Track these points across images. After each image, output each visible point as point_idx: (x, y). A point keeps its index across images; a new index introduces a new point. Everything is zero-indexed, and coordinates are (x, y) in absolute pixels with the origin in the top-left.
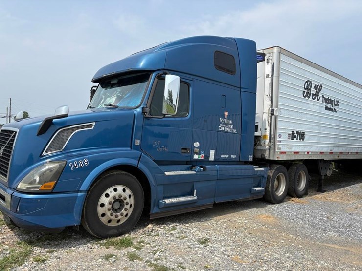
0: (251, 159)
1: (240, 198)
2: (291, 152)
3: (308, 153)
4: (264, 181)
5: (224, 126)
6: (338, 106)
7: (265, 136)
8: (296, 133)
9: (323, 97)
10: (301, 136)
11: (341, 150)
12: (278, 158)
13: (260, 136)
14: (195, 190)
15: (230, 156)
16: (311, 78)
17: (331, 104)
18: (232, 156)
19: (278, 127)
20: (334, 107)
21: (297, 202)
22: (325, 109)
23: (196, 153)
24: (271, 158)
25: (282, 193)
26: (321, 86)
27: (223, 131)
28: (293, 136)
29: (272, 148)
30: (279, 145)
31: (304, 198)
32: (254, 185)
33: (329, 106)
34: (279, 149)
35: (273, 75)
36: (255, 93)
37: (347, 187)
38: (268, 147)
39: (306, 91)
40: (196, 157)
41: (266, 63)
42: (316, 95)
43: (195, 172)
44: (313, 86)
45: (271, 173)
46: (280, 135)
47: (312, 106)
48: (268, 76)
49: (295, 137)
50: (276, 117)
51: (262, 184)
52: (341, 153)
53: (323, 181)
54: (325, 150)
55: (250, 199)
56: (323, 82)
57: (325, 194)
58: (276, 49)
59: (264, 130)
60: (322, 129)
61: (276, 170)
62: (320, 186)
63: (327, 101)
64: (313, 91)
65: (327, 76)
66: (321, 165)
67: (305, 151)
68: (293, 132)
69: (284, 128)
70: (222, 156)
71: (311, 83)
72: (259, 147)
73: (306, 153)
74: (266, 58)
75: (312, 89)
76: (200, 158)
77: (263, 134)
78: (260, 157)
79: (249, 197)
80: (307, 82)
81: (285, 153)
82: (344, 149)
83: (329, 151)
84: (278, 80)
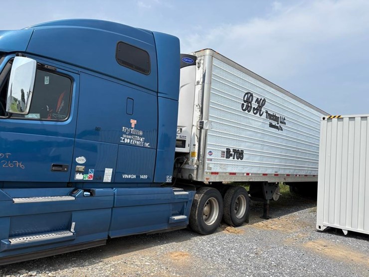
0: (169, 180)
1: (151, 230)
2: (226, 173)
3: (248, 174)
4: (188, 207)
5: (130, 137)
6: (285, 123)
7: (194, 153)
8: (232, 151)
9: (267, 112)
10: (239, 154)
11: (287, 172)
12: (207, 179)
13: (188, 154)
15: (138, 177)
16: (252, 90)
17: (276, 121)
18: (142, 177)
19: (208, 142)
20: (280, 124)
21: (232, 232)
22: (269, 126)
23: (80, 172)
24: (199, 180)
25: (214, 222)
26: (264, 100)
27: (127, 144)
28: (228, 154)
29: (201, 166)
30: (208, 164)
31: (243, 227)
32: (174, 212)
33: (274, 123)
34: (210, 168)
35: (204, 81)
36: (177, 101)
37: (295, 213)
38: (196, 166)
39: (246, 104)
40: (79, 177)
41: (197, 68)
42: (258, 110)
43: (74, 198)
44: (255, 99)
45: (198, 197)
46: (210, 152)
47: (253, 122)
48: (198, 83)
49: (231, 155)
50: (206, 131)
51: (185, 211)
52: (287, 175)
53: (268, 206)
54: (268, 172)
55: (168, 231)
56: (267, 96)
57: (270, 220)
58: (208, 52)
59: (192, 146)
60: (265, 148)
61: (205, 194)
62: (265, 211)
63: (271, 116)
64: (255, 105)
65: (272, 90)
66: (266, 189)
67: (243, 172)
68: (228, 150)
69: (216, 145)
70: (125, 176)
71: (252, 95)
72: (187, 167)
73: (245, 174)
74: (197, 61)
75: (253, 102)
76: (87, 179)
77: (192, 151)
78: (188, 178)
79: (165, 228)
80: (247, 93)
81: (217, 173)
82: (292, 171)
83: (274, 173)
84: (210, 89)
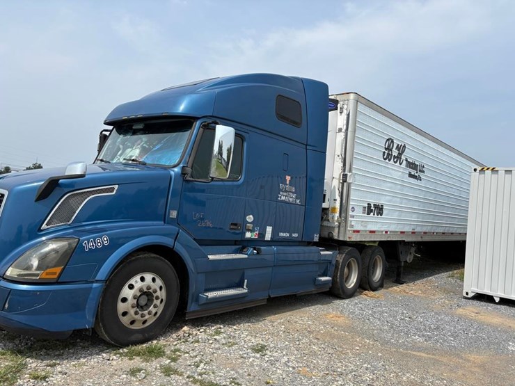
0: (316, 239)
1: (301, 291)
2: (366, 231)
3: (386, 232)
4: (332, 269)
5: (285, 194)
6: (423, 172)
7: (334, 209)
8: (372, 206)
9: (406, 160)
10: (379, 209)
11: (425, 229)
12: (349, 238)
13: (328, 209)
14: (246, 281)
15: (291, 235)
16: (393, 136)
17: (415, 170)
18: (294, 235)
19: (351, 197)
20: (419, 173)
21: (371, 297)
22: (408, 175)
23: (249, 230)
24: (341, 239)
25: (353, 285)
26: (404, 146)
27: (282, 201)
28: (369, 210)
29: (343, 224)
30: (351, 221)
31: (379, 292)
32: (319, 273)
33: (413, 172)
34: (352, 226)
35: (347, 129)
36: (325, 153)
37: (431, 278)
38: (337, 223)
39: (387, 152)
40: (248, 235)
41: (339, 114)
42: (398, 158)
43: (246, 256)
44: (395, 146)
45: (340, 258)
46: (353, 208)
47: (394, 172)
48: (340, 130)
49: (372, 211)
50: (349, 185)
51: (329, 273)
52: (425, 233)
53: (402, 269)
54: (407, 229)
55: (314, 292)
56: (408, 141)
57: (405, 285)
58: (352, 96)
59: (333, 201)
60: (404, 201)
61: (347, 254)
62: (398, 275)
63: (411, 165)
64: (395, 152)
65: (412, 134)
66: (401, 248)
67: (382, 229)
68: (369, 205)
69: (358, 200)
70: (281, 234)
71: (392, 141)
72: (325, 223)
73: (384, 233)
74: (339, 106)
75: (394, 149)
76: (253, 237)
77: (332, 206)
78: (327, 236)
79: (313, 289)
80: (388, 140)
81: (358, 231)
82: (429, 228)
83: (411, 230)
84: (354, 137)
